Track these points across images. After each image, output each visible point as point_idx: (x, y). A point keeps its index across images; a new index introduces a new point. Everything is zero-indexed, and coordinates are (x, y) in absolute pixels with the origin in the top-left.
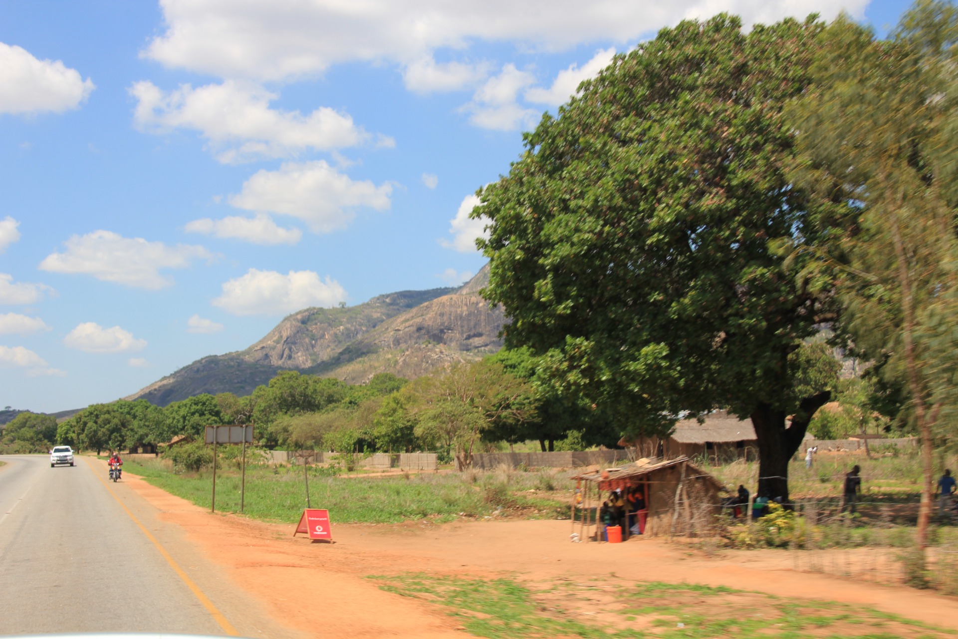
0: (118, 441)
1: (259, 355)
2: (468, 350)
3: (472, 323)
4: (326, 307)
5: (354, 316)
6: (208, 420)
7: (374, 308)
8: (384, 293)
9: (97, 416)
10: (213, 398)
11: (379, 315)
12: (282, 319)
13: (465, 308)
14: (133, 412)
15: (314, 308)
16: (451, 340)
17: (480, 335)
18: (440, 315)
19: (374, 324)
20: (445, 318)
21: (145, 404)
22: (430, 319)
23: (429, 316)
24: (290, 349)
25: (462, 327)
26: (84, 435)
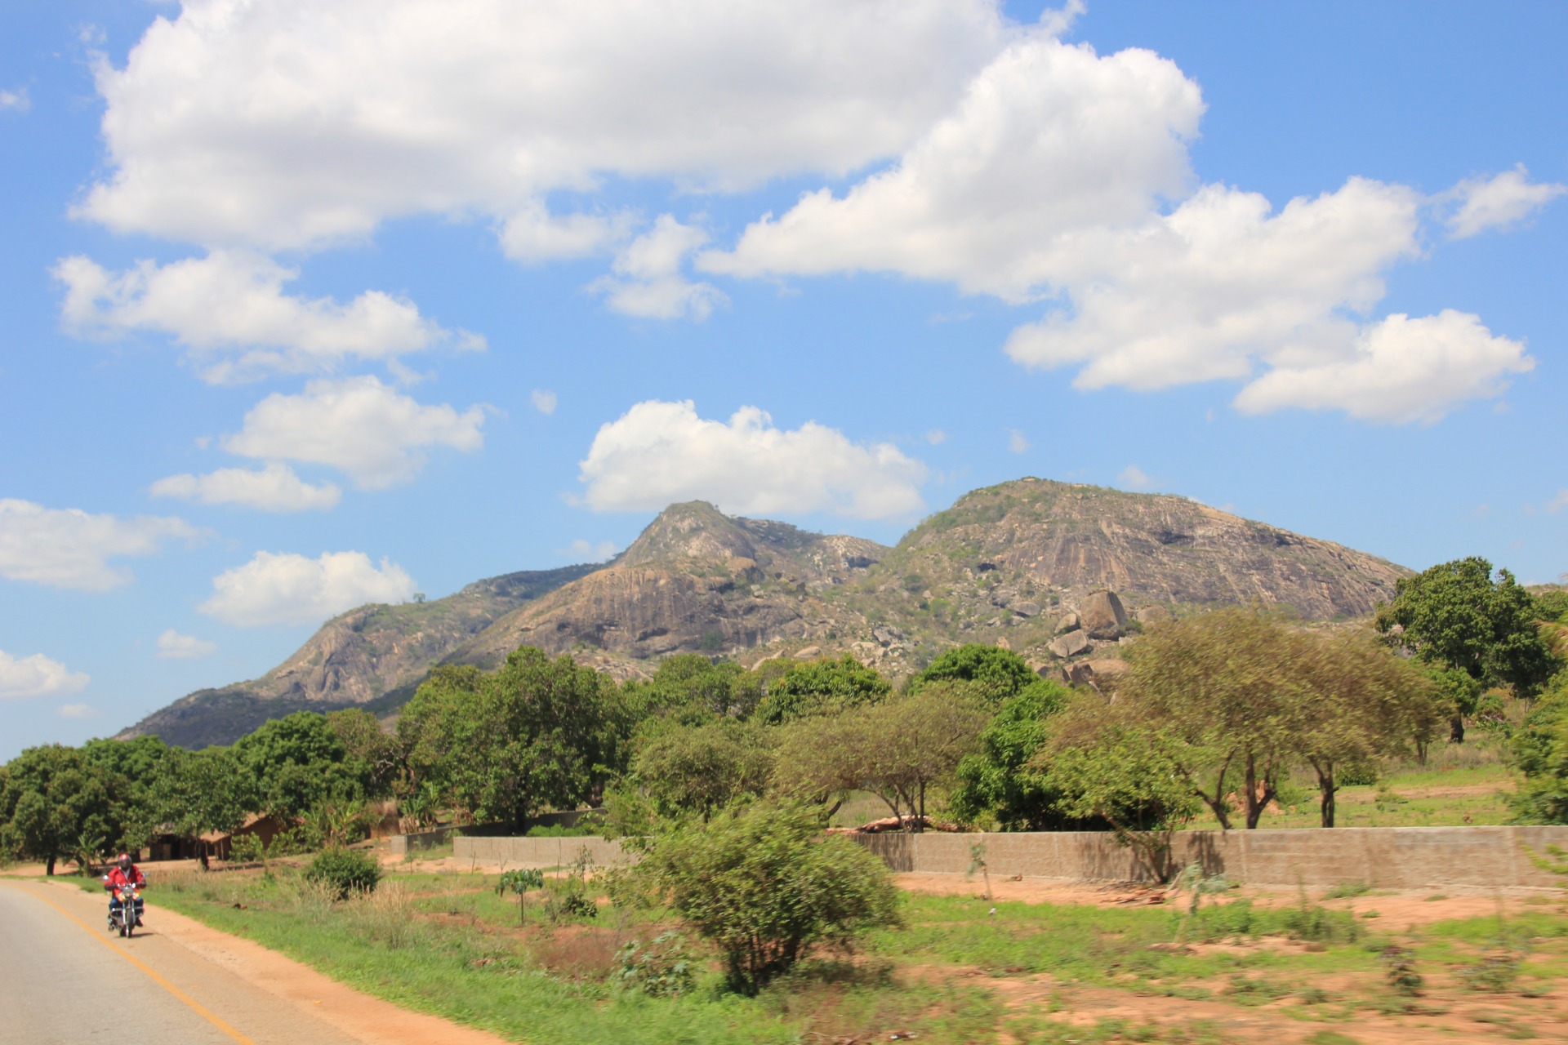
0: (102, 833)
1: (284, 686)
2: (644, 657)
3: (649, 613)
4: (392, 603)
5: (439, 615)
6: (323, 770)
7: (471, 602)
8: (486, 576)
9: (45, 775)
10: (324, 722)
11: (479, 611)
12: (320, 625)
13: (636, 589)
14: (126, 764)
15: (374, 605)
16: (615, 642)
17: (662, 632)
18: (595, 602)
19: (476, 627)
20: (604, 606)
21: (156, 746)
22: (579, 608)
23: (577, 604)
24: (336, 673)
25: (633, 619)
26: (13, 823)
